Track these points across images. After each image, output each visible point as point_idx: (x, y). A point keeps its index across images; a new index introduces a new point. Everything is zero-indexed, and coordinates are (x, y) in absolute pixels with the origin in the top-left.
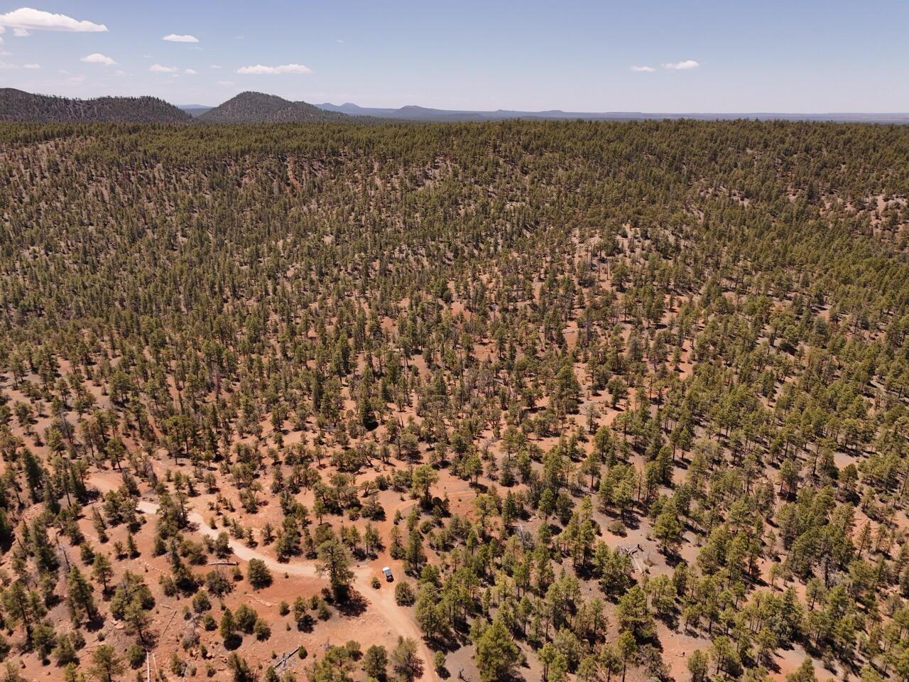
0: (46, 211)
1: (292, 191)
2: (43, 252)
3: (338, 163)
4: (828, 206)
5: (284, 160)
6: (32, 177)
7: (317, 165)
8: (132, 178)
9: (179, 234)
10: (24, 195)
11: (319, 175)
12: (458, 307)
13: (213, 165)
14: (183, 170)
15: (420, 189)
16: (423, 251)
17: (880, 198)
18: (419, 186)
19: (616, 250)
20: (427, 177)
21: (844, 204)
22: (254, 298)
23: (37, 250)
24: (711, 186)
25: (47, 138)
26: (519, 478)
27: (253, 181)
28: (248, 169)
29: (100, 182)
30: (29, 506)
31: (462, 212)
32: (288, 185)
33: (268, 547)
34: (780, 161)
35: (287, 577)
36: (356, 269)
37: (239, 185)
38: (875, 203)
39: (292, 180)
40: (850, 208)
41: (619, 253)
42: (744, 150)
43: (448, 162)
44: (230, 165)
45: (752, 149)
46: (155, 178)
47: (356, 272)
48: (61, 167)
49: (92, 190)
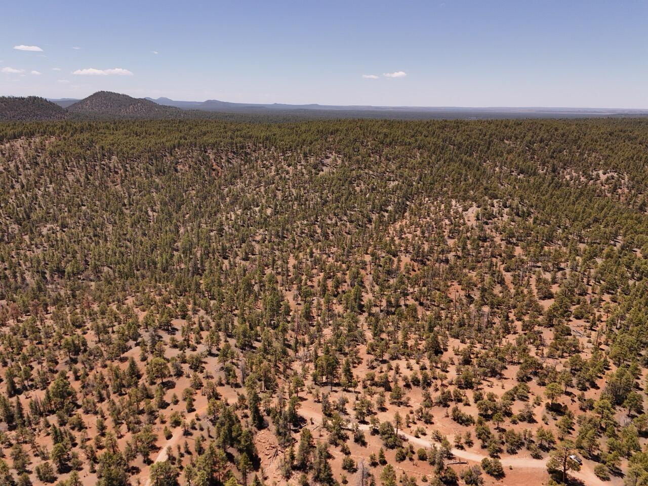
0: (43, 196)
1: (217, 175)
2: (58, 229)
3: (246, 154)
4: (568, 177)
5: (206, 152)
6: (17, 168)
7: (230, 155)
8: (97, 168)
9: (149, 209)
10: (14, 183)
11: (233, 161)
12: (406, 259)
13: (154, 156)
14: (133, 161)
15: (321, 173)
16: (345, 218)
17: (601, 172)
18: (319, 171)
19: (491, 216)
20: (323, 165)
21: (579, 176)
22: (238, 257)
23: (54, 228)
24: (496, 166)
25: (15, 137)
26: (587, 384)
27: (187, 168)
28: (181, 159)
29: (73, 171)
30: (256, 432)
31: (358, 189)
32: (214, 170)
33: (472, 448)
34: (527, 148)
35: (511, 469)
36: (303, 233)
37: (176, 171)
38: (598, 175)
39: (215, 167)
40: (582, 179)
41: (494, 218)
42: (503, 140)
43: (334, 153)
44: (165, 156)
45: (507, 140)
46: (115, 167)
47: (303, 235)
48: (39, 160)
49: (71, 178)
